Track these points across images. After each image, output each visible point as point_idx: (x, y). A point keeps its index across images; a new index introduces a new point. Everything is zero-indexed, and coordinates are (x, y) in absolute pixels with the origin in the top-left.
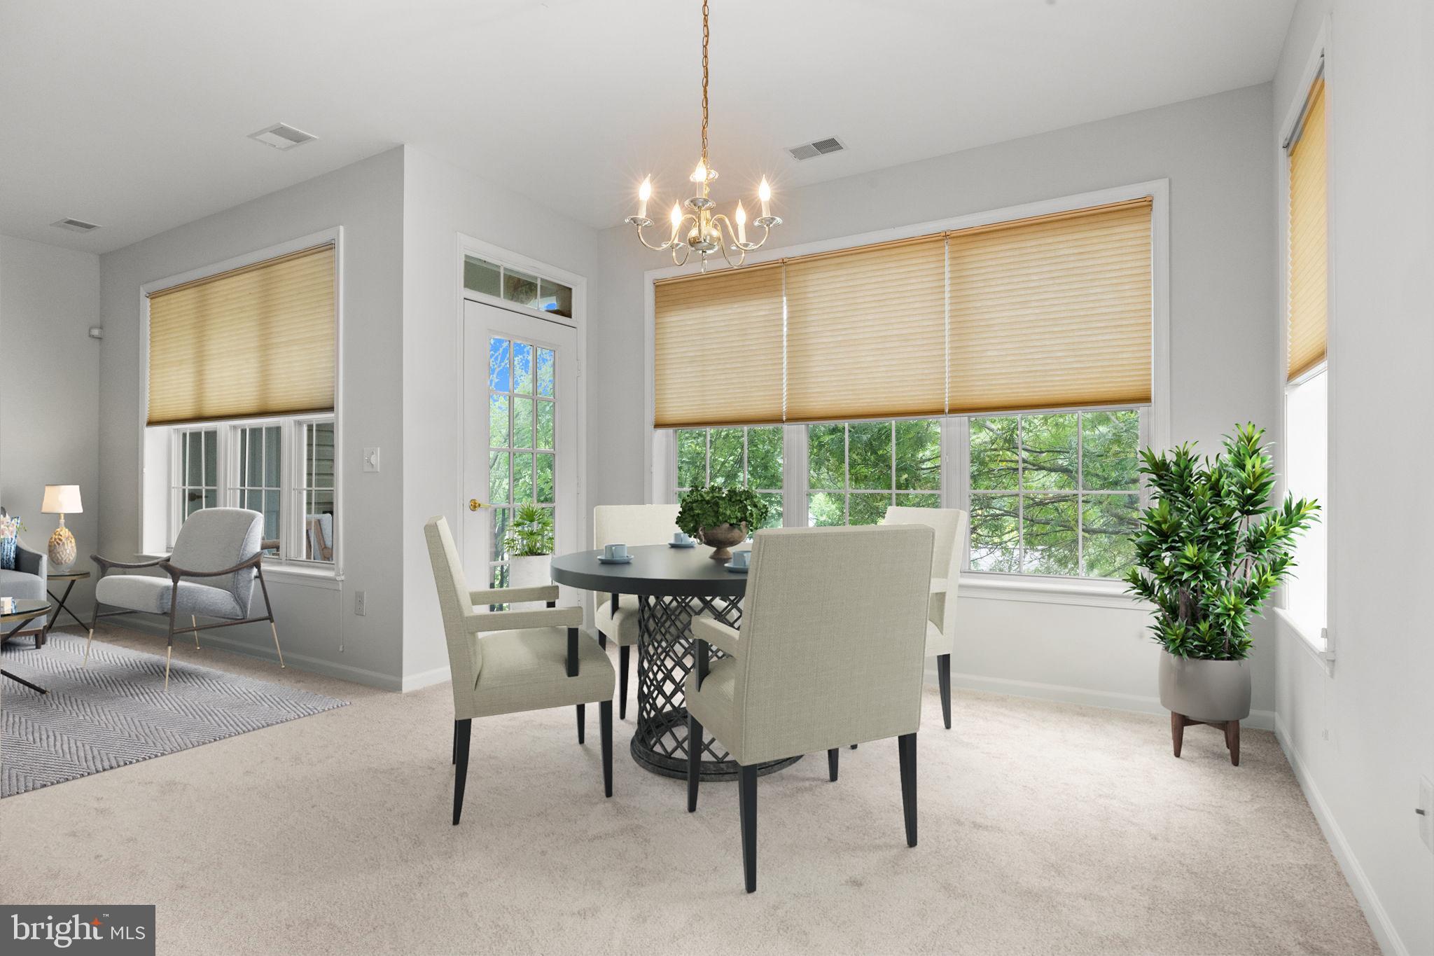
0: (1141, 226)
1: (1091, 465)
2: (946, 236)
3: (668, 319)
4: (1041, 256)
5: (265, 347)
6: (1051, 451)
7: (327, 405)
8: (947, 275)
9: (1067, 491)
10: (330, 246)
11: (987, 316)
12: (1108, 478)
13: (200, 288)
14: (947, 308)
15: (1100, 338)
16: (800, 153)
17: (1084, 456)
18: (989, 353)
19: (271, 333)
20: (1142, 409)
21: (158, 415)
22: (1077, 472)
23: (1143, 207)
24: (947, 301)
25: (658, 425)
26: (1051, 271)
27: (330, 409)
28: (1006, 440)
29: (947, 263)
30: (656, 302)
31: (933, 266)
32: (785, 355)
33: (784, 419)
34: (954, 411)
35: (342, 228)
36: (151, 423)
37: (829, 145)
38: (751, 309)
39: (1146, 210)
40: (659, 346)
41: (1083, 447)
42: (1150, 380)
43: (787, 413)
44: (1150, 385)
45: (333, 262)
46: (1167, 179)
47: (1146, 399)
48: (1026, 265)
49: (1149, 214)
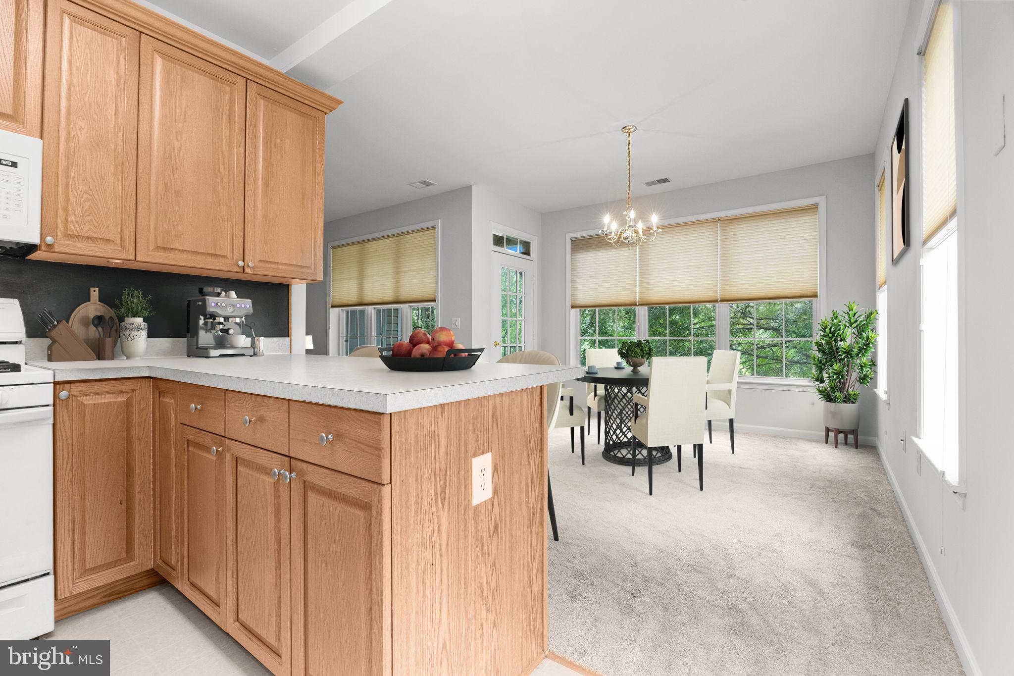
0: (813, 217)
1: (790, 326)
2: (718, 220)
3: (578, 257)
4: (765, 229)
5: (397, 273)
6: (767, 319)
7: (432, 298)
8: (719, 238)
9: (777, 340)
10: (434, 228)
11: (738, 257)
12: (800, 333)
13: (361, 245)
14: (719, 253)
15: (793, 268)
16: (650, 184)
17: (786, 321)
18: (740, 274)
19: (401, 266)
20: (814, 299)
21: (337, 302)
22: (782, 330)
23: (814, 208)
24: (719, 250)
25: (572, 307)
26: (770, 237)
27: (434, 301)
28: (742, 313)
29: (719, 232)
30: (572, 248)
31: (712, 233)
32: (638, 274)
33: (638, 304)
34: (721, 301)
35: (440, 221)
36: (333, 307)
37: (665, 180)
38: (622, 252)
39: (815, 210)
40: (573, 269)
41: (785, 317)
42: (817, 287)
43: (639, 302)
44: (817, 289)
45: (436, 235)
46: (825, 196)
47: (816, 296)
48: (757, 234)
49: (817, 211)
